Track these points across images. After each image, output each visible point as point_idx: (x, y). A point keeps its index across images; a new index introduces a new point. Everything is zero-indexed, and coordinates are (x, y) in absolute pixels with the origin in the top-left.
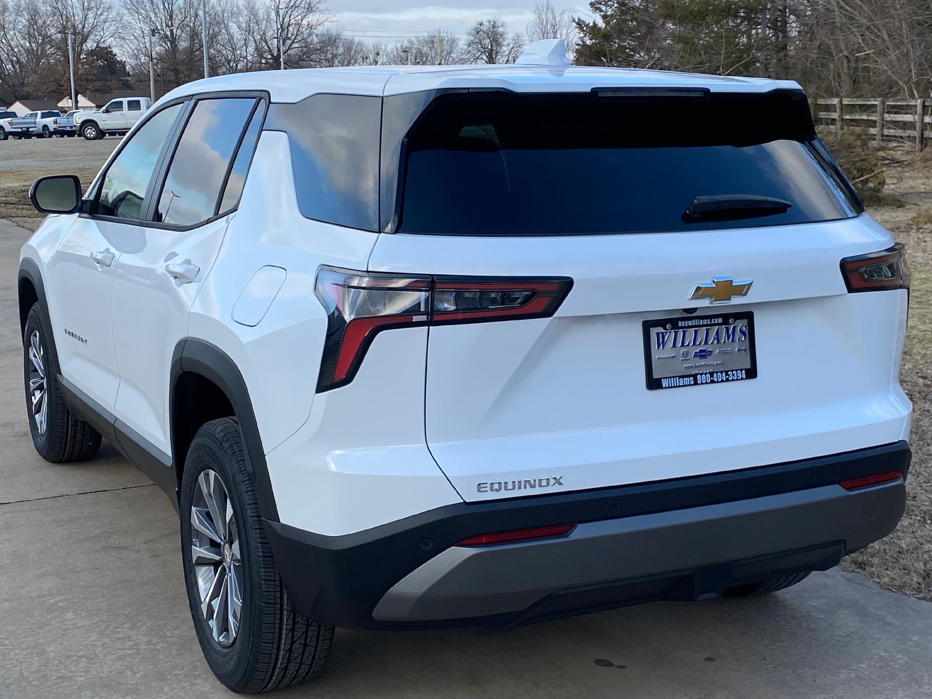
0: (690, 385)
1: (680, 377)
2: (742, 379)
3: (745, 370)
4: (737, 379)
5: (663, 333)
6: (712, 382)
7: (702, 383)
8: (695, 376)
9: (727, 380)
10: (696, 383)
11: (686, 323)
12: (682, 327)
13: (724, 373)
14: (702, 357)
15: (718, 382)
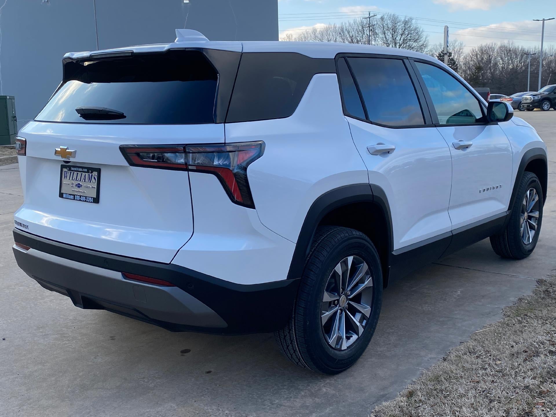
0: (72, 199)
1: (69, 194)
2: (91, 202)
3: (93, 198)
4: (89, 202)
5: (67, 172)
6: (80, 200)
7: (76, 200)
8: (74, 195)
9: (86, 201)
10: (74, 199)
11: (75, 168)
12: (73, 171)
13: (85, 197)
14: (79, 187)
15: (82, 201)
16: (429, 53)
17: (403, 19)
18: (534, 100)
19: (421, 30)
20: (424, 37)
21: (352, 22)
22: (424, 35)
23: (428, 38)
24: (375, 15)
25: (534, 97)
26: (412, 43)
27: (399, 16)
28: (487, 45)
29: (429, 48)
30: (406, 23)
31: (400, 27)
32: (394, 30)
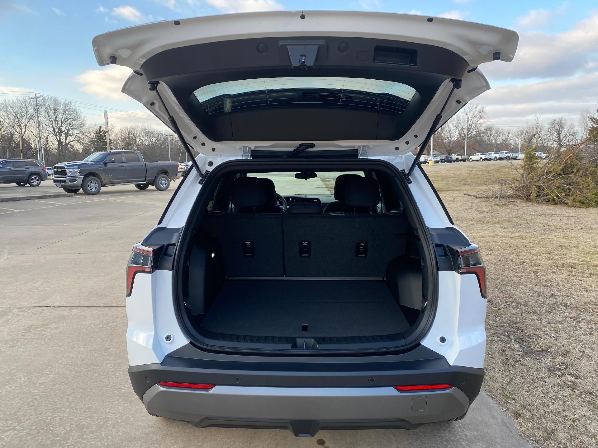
16: (87, 130)
17: (63, 101)
18: (187, 169)
19: (79, 111)
20: (83, 118)
21: (15, 100)
22: (82, 115)
23: (85, 119)
24: (41, 96)
25: (187, 167)
26: (72, 121)
27: (59, 98)
28: (132, 126)
29: (87, 126)
30: (66, 105)
31: (61, 107)
32: (55, 110)
